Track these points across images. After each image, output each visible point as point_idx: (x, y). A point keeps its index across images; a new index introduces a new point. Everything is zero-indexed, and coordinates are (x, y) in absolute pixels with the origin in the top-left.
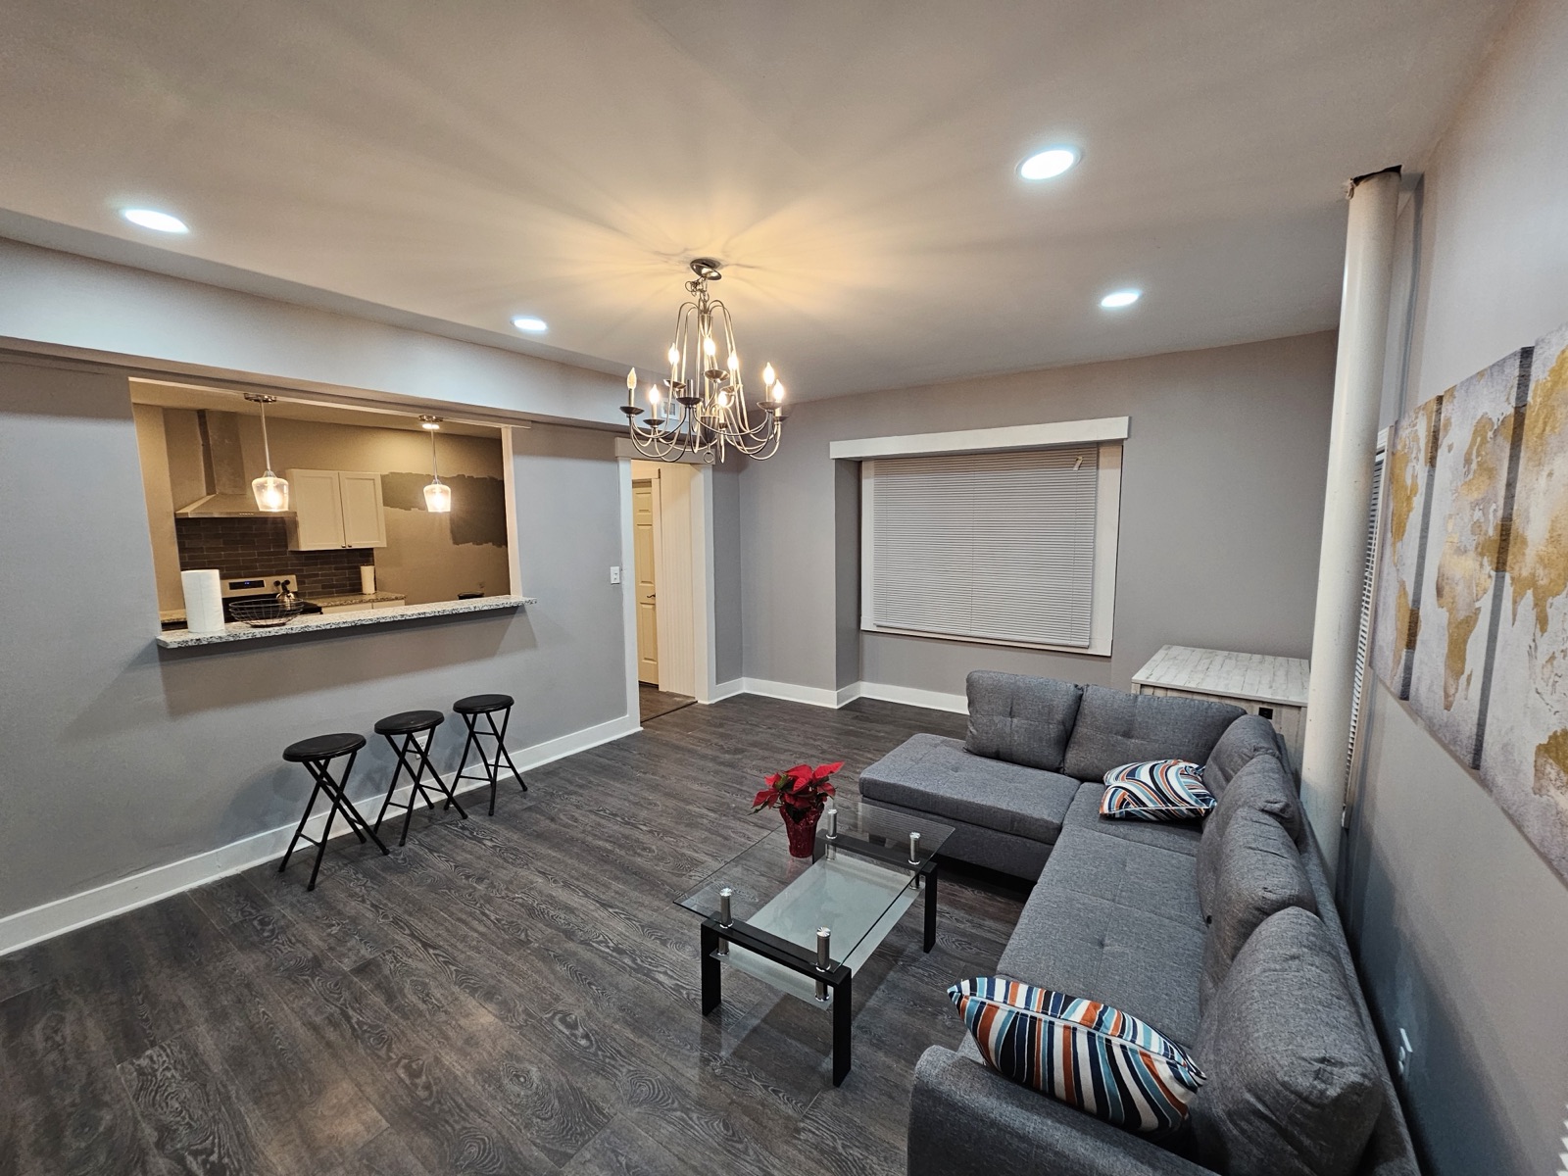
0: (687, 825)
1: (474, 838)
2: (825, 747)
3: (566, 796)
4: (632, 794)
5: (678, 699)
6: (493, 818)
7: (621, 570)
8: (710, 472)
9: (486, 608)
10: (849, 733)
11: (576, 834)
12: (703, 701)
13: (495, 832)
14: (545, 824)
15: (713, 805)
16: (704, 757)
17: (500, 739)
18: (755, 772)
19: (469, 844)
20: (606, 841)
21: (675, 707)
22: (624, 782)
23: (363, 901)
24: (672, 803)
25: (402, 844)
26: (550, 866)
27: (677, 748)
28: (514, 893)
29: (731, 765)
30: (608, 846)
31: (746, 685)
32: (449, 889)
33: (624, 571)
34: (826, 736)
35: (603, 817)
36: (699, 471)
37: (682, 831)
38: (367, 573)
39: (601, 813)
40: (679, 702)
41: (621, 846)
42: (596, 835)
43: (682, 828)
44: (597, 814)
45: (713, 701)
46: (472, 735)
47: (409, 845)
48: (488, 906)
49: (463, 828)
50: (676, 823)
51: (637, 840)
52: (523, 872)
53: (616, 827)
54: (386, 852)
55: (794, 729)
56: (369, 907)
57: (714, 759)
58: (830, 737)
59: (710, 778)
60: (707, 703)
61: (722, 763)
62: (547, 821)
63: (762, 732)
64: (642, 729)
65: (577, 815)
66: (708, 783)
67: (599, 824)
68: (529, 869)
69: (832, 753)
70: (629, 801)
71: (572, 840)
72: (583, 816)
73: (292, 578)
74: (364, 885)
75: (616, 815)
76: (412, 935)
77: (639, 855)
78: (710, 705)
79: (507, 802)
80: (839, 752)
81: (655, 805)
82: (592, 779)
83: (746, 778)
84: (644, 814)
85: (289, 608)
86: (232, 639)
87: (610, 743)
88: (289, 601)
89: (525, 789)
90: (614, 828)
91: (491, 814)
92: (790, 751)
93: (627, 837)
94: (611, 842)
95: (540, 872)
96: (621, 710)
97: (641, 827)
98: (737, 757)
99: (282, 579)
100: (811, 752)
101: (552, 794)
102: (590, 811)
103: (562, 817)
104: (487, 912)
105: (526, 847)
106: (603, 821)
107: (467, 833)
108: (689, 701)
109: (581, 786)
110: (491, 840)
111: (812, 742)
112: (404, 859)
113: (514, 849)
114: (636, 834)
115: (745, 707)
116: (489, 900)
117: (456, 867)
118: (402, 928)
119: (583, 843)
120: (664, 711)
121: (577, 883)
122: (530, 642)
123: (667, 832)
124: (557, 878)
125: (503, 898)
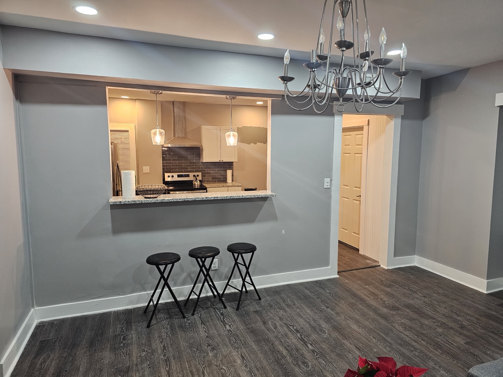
0: (338, 355)
1: (223, 322)
2: (465, 323)
3: (278, 310)
4: (314, 319)
5: (368, 261)
6: (238, 312)
7: (331, 180)
8: (399, 120)
9: (248, 197)
10: (489, 316)
11: (271, 336)
12: (384, 266)
13: (234, 321)
14: (259, 325)
15: (360, 345)
16: (369, 306)
17: (247, 268)
18: (401, 329)
19: (219, 324)
20: (285, 348)
21: (364, 266)
22: (312, 310)
23: (162, 342)
24: (335, 334)
25: (193, 315)
26: (249, 354)
27: (354, 295)
28: (223, 365)
29: (385, 317)
30: (285, 352)
31: (417, 261)
32: (197, 349)
33: (333, 181)
34: (469, 315)
35: (291, 331)
36: (392, 119)
37: (332, 358)
38: (229, 172)
39: (291, 327)
40: (368, 264)
41: (291, 355)
42: (281, 342)
43: (333, 355)
44: (288, 327)
45: (390, 268)
46: (236, 263)
47: (195, 316)
48: (208, 368)
49: (222, 314)
50: (331, 350)
51: (302, 355)
52: (234, 353)
53: (294, 341)
54: (184, 317)
55: (444, 302)
56: (162, 346)
57: (375, 310)
58: (472, 316)
59: (367, 323)
60: (386, 268)
61: (380, 315)
62: (261, 323)
63: (417, 298)
64: (338, 276)
65: (278, 324)
66: (364, 327)
67: (286, 335)
68: (238, 352)
69: (469, 330)
70: (310, 324)
71: (267, 340)
72: (281, 326)
73: (200, 174)
74: (167, 333)
75: (298, 331)
76: (168, 372)
77: (299, 366)
78: (388, 270)
79: (249, 304)
80: (475, 331)
81: (324, 332)
82: (296, 303)
83: (392, 332)
84: (314, 336)
85: (196, 187)
86: (133, 203)
87: (316, 282)
88: (197, 184)
89: (260, 299)
90: (293, 340)
91: (237, 309)
92: (434, 319)
93: (297, 350)
94: (287, 350)
95: (242, 356)
96: (326, 262)
97: (309, 345)
98: (391, 312)
99: (196, 174)
100: (451, 325)
101: (271, 306)
102: (286, 324)
103: (270, 323)
104: (205, 372)
105: (243, 337)
106: (289, 333)
107: (222, 317)
108: (375, 264)
109: (288, 306)
110: (230, 326)
111: (455, 316)
112: (189, 324)
113: (238, 336)
114: (304, 351)
115: (411, 276)
116: (210, 365)
117: (207, 336)
118: (167, 366)
119: (272, 344)
120: (356, 268)
121: (256, 372)
122: (273, 217)
123: (322, 355)
124: (248, 364)
125: (217, 366)
